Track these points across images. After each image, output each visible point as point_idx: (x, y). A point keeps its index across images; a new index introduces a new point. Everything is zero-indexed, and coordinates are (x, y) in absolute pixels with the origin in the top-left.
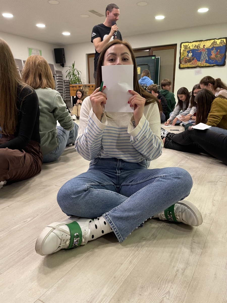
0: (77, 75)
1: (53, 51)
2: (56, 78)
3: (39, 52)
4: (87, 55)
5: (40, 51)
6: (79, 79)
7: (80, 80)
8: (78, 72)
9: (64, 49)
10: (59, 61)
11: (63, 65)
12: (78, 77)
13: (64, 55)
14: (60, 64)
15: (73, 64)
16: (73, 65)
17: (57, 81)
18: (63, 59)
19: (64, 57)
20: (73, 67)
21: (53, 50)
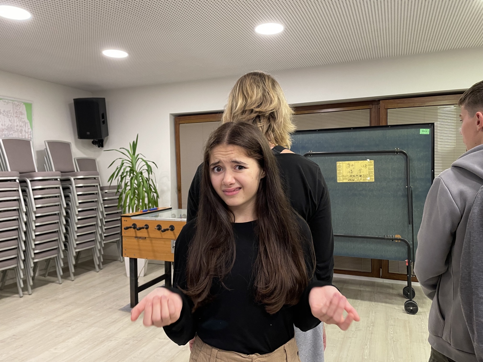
0: (145, 175)
1: (70, 105)
2: (74, 186)
3: (23, 109)
4: (173, 117)
5: (29, 106)
6: (150, 185)
7: (155, 189)
8: (149, 166)
9: (104, 99)
10: (88, 133)
11: (100, 143)
12: (148, 180)
13: (104, 116)
14: (92, 140)
15: (134, 142)
16: (134, 146)
17: (78, 195)
18: (103, 126)
19: (104, 122)
20: (131, 152)
21: (73, 102)
